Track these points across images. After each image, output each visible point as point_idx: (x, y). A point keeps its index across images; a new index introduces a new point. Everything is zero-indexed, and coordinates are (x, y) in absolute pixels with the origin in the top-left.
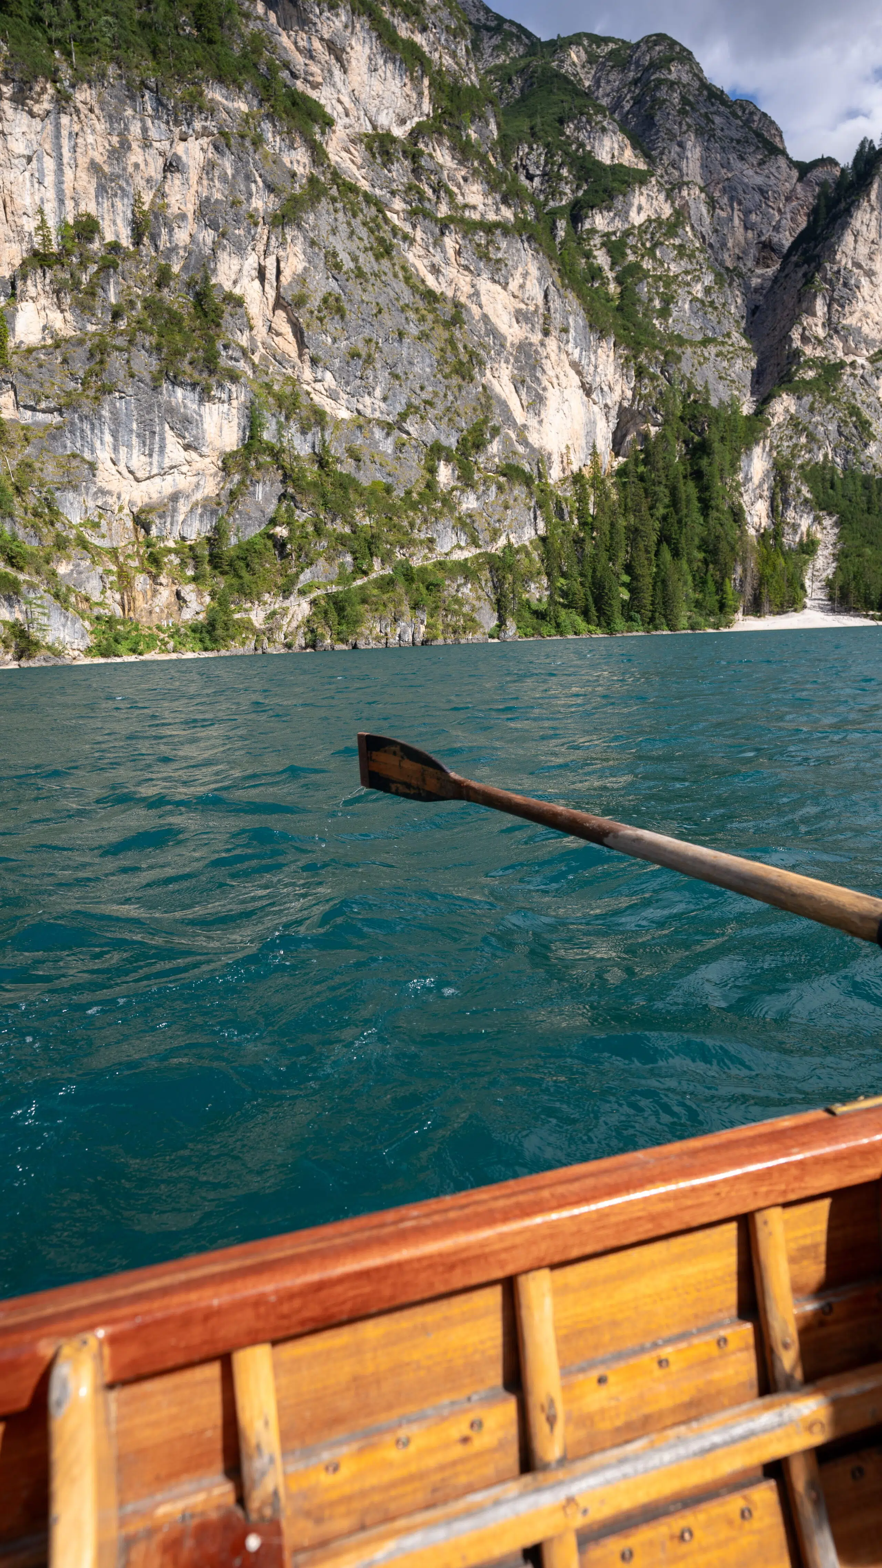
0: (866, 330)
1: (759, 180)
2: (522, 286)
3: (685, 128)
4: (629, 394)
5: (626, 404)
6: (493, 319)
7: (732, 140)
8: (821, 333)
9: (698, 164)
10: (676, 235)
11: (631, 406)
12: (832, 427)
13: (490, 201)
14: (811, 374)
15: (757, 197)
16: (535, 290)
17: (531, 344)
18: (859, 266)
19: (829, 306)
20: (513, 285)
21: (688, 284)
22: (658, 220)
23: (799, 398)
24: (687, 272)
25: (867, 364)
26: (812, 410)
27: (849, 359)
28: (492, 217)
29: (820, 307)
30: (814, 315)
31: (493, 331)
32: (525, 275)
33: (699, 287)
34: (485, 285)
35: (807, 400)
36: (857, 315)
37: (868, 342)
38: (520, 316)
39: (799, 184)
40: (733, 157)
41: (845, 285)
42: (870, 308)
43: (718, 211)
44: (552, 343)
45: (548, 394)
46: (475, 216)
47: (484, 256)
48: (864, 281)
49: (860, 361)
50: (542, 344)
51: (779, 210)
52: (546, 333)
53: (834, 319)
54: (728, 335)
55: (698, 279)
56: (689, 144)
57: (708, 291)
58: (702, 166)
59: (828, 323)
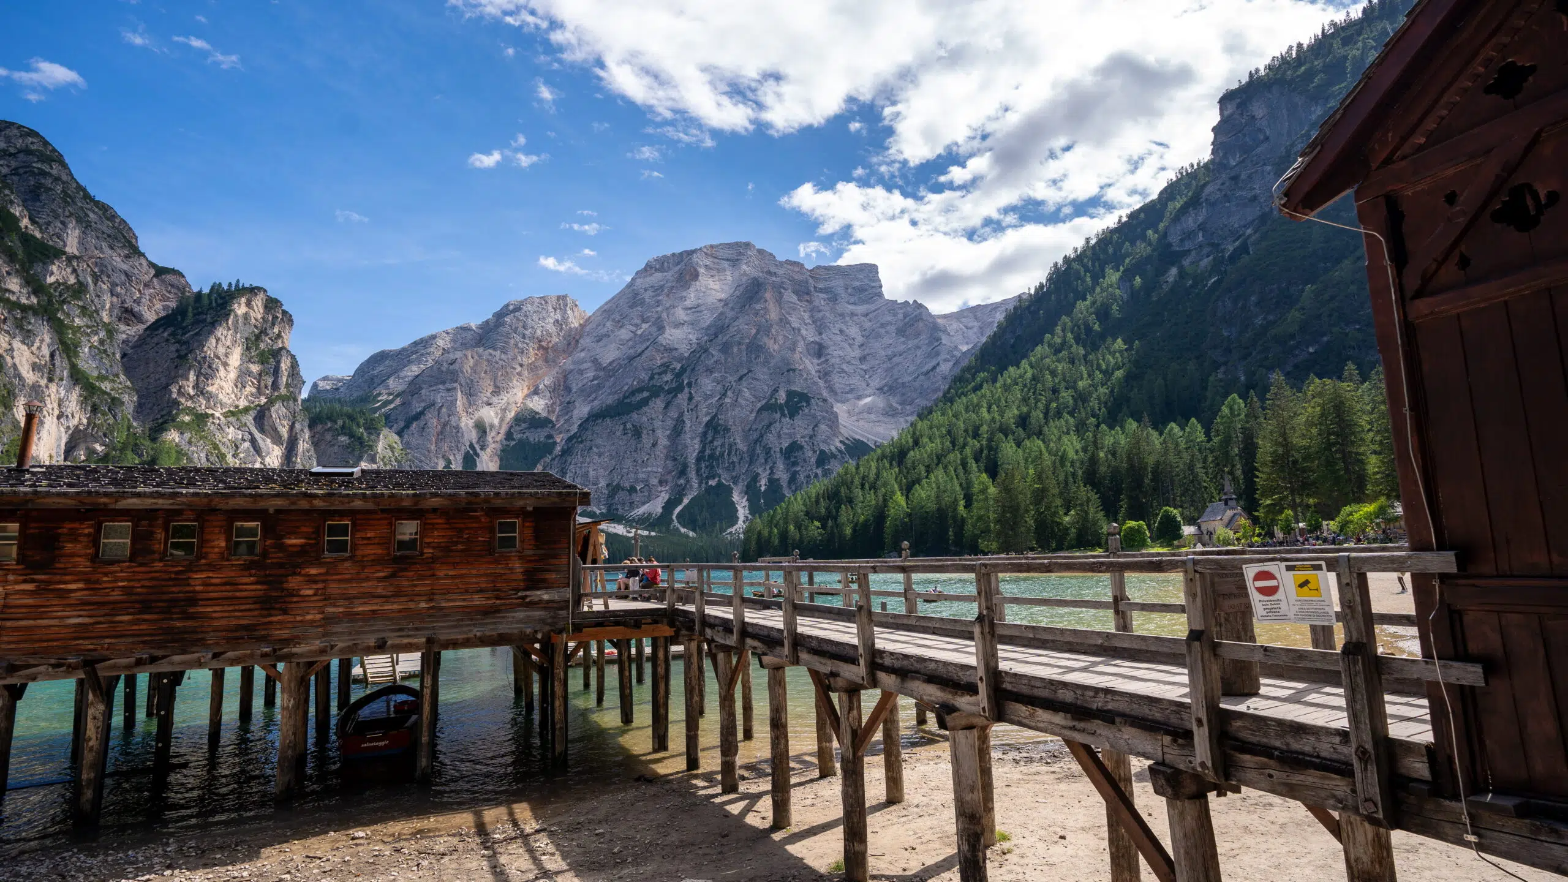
0: (221, 396)
1: (125, 267)
2: (39, 348)
3: (67, 213)
4: (85, 421)
5: (81, 428)
6: (19, 367)
7: (103, 233)
8: (192, 392)
9: (76, 240)
10: (80, 299)
11: (86, 429)
12: (203, 455)
13: (25, 291)
14: (187, 419)
15: (123, 277)
16: (46, 351)
17: (40, 386)
18: (219, 358)
19: (198, 377)
20: (34, 348)
21: (88, 335)
22: (65, 283)
23: (182, 433)
24: (88, 327)
25: (222, 418)
26: (190, 442)
27: (210, 412)
28: (24, 301)
29: (192, 376)
30: (188, 379)
31: (19, 376)
32: (42, 341)
33: (96, 338)
34: (17, 344)
35: (187, 435)
36: (216, 386)
37: (222, 405)
38: (35, 367)
39: (155, 280)
40: (104, 245)
41: (210, 367)
42: (223, 384)
43: (100, 283)
44: (53, 387)
45: (46, 420)
46: (13, 298)
47: (21, 327)
48: (221, 368)
49: (217, 415)
50: (47, 387)
51: (139, 291)
52: (50, 380)
53: (201, 385)
54: (117, 375)
55: (96, 333)
56: (70, 226)
57: (102, 342)
58: (79, 243)
59: (196, 386)
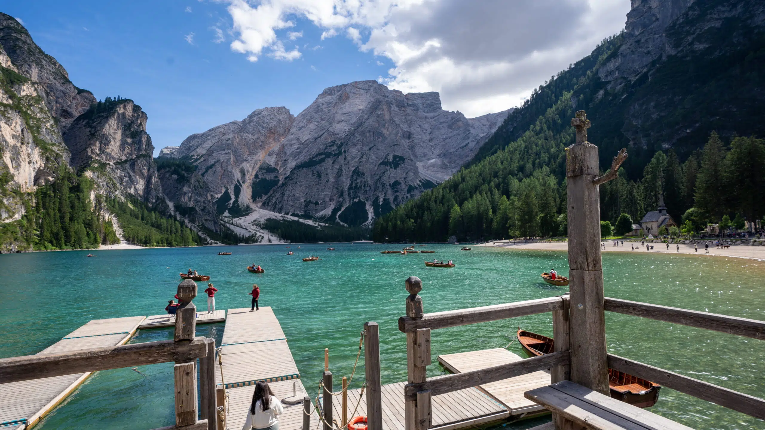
0: (113, 154)
2: (15, 127)
4: (43, 165)
5: (42, 168)
6: (5, 136)
8: (98, 152)
11: (44, 169)
14: (96, 165)
15: (62, 94)
16: (19, 129)
17: (17, 147)
18: (111, 135)
19: (100, 144)
20: (12, 127)
21: (44, 122)
23: (94, 173)
24: (44, 118)
25: (113, 165)
26: (98, 177)
27: (108, 162)
29: (98, 144)
30: (96, 146)
31: (5, 141)
32: (16, 123)
33: (49, 124)
34: (3, 124)
35: (96, 174)
36: (110, 149)
37: (113, 159)
38: (14, 137)
39: (78, 96)
41: (106, 139)
42: (113, 148)
44: (24, 147)
45: (21, 164)
47: (4, 116)
48: (112, 140)
49: (111, 164)
50: (21, 147)
51: (70, 101)
52: (22, 143)
53: (103, 149)
54: (60, 143)
55: (48, 121)
57: (52, 126)
59: (100, 149)
